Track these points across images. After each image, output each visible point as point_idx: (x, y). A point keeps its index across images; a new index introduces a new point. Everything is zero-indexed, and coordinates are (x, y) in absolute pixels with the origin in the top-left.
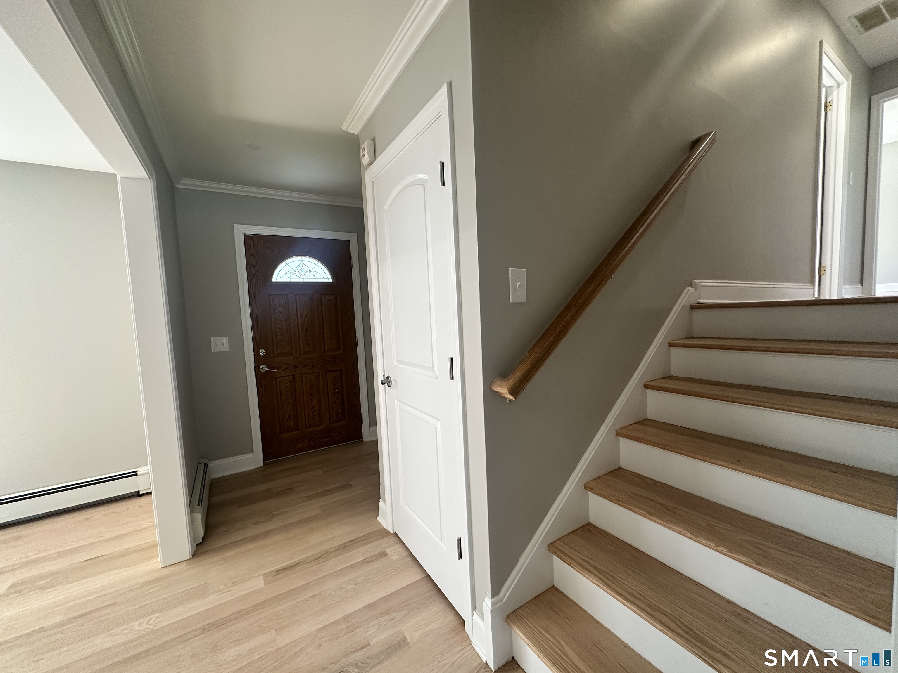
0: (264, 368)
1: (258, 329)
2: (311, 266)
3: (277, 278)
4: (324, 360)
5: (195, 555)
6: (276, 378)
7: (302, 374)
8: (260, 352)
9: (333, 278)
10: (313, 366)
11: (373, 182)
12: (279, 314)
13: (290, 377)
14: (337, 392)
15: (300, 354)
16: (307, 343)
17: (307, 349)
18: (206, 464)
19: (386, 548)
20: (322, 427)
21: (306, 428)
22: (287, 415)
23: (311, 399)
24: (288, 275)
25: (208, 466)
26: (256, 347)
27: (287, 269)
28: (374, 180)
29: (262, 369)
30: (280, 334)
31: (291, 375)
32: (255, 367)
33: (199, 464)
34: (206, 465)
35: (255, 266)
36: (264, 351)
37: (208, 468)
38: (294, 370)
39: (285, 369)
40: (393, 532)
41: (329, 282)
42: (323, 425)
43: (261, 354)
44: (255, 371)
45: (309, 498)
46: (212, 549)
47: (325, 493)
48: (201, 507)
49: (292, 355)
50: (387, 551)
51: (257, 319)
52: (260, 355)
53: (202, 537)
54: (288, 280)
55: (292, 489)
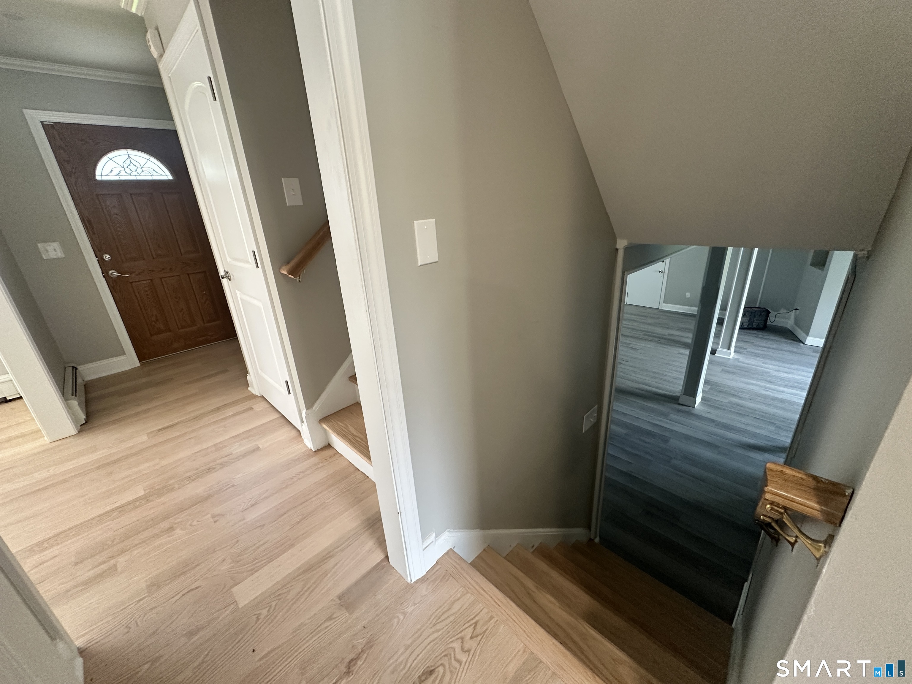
0: (114, 273)
1: (94, 233)
2: (142, 161)
3: (101, 175)
4: (184, 263)
5: (80, 432)
6: (131, 283)
7: (161, 278)
8: (105, 257)
9: (172, 174)
10: (171, 269)
11: (170, 77)
12: (115, 216)
13: (148, 281)
14: (205, 294)
15: (154, 258)
16: (159, 246)
17: (160, 252)
18: (73, 367)
19: (253, 405)
20: (195, 328)
21: (179, 329)
22: (154, 319)
23: (177, 302)
24: (116, 171)
25: (76, 369)
26: (98, 252)
27: (111, 164)
28: (170, 75)
29: (111, 274)
30: (123, 237)
31: (148, 280)
32: (103, 273)
33: (66, 368)
34: (75, 369)
35: (68, 162)
36: (109, 256)
37: (77, 371)
38: (150, 274)
39: (139, 274)
40: (260, 395)
41: (170, 180)
42: (196, 325)
43: (106, 259)
44: (104, 276)
45: (187, 383)
46: (97, 426)
47: (203, 378)
48: (76, 396)
49: (144, 259)
50: (253, 407)
51: (89, 222)
52: (106, 261)
53: (85, 419)
54: (117, 178)
55: (172, 379)
